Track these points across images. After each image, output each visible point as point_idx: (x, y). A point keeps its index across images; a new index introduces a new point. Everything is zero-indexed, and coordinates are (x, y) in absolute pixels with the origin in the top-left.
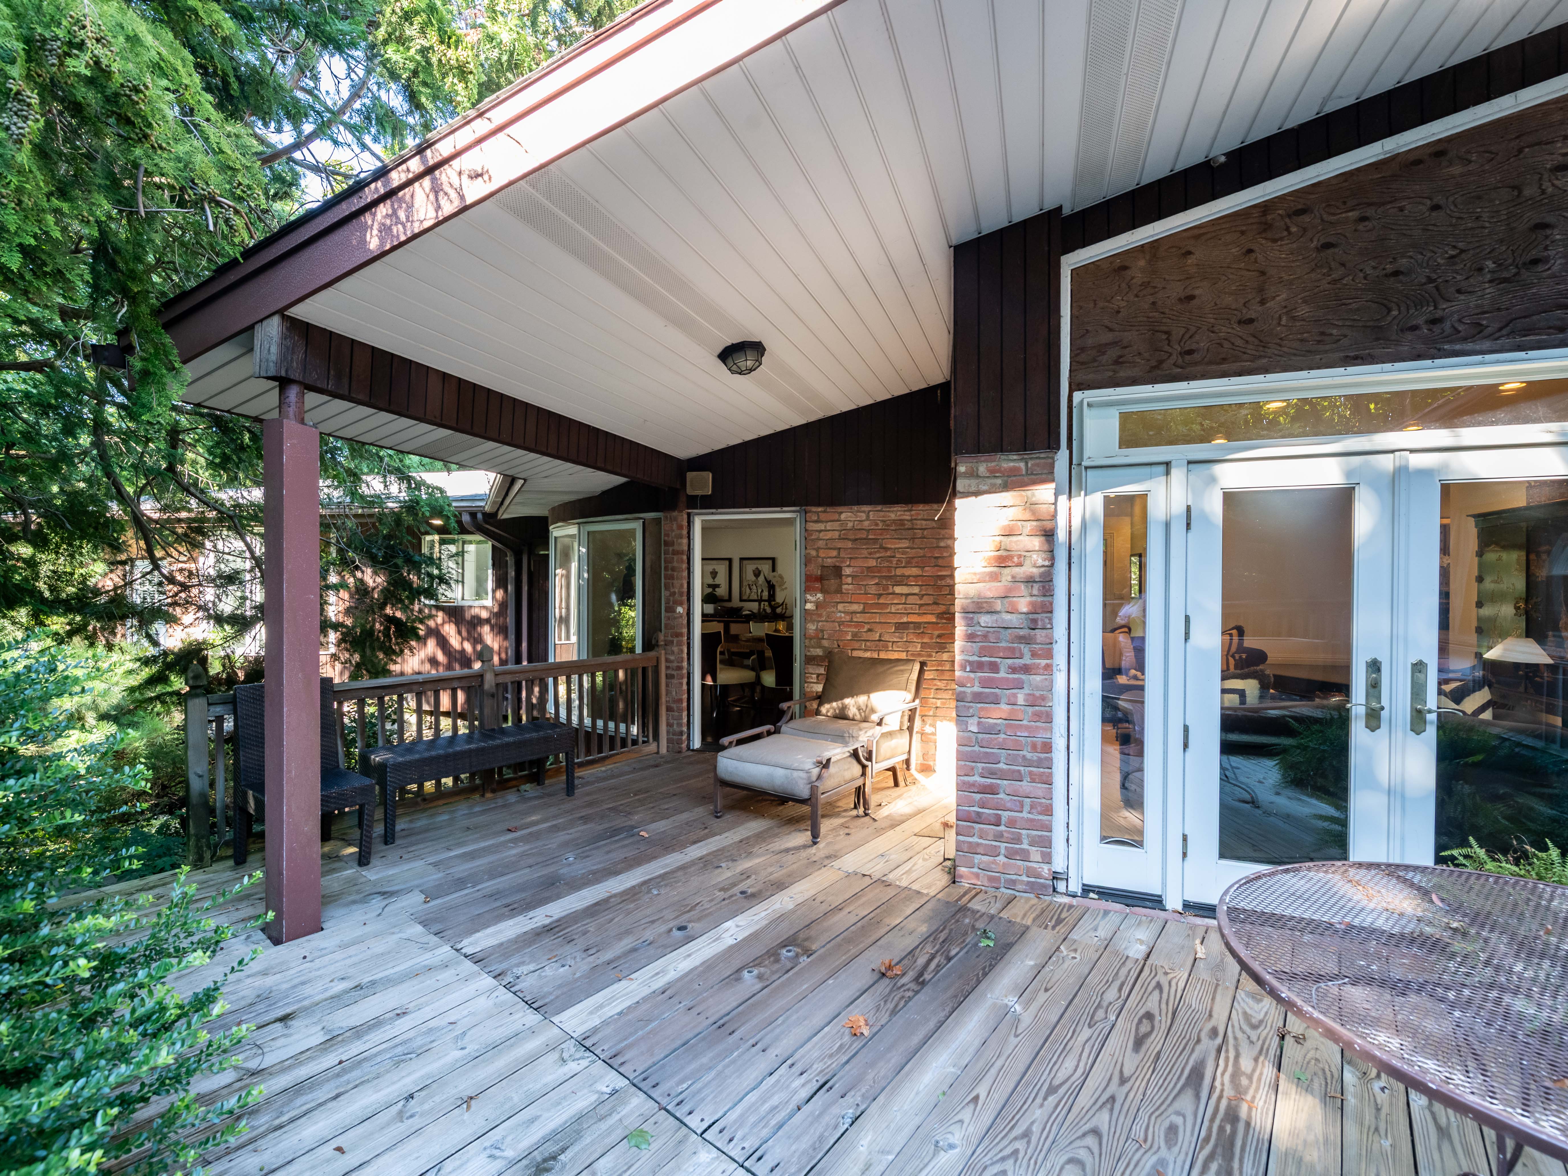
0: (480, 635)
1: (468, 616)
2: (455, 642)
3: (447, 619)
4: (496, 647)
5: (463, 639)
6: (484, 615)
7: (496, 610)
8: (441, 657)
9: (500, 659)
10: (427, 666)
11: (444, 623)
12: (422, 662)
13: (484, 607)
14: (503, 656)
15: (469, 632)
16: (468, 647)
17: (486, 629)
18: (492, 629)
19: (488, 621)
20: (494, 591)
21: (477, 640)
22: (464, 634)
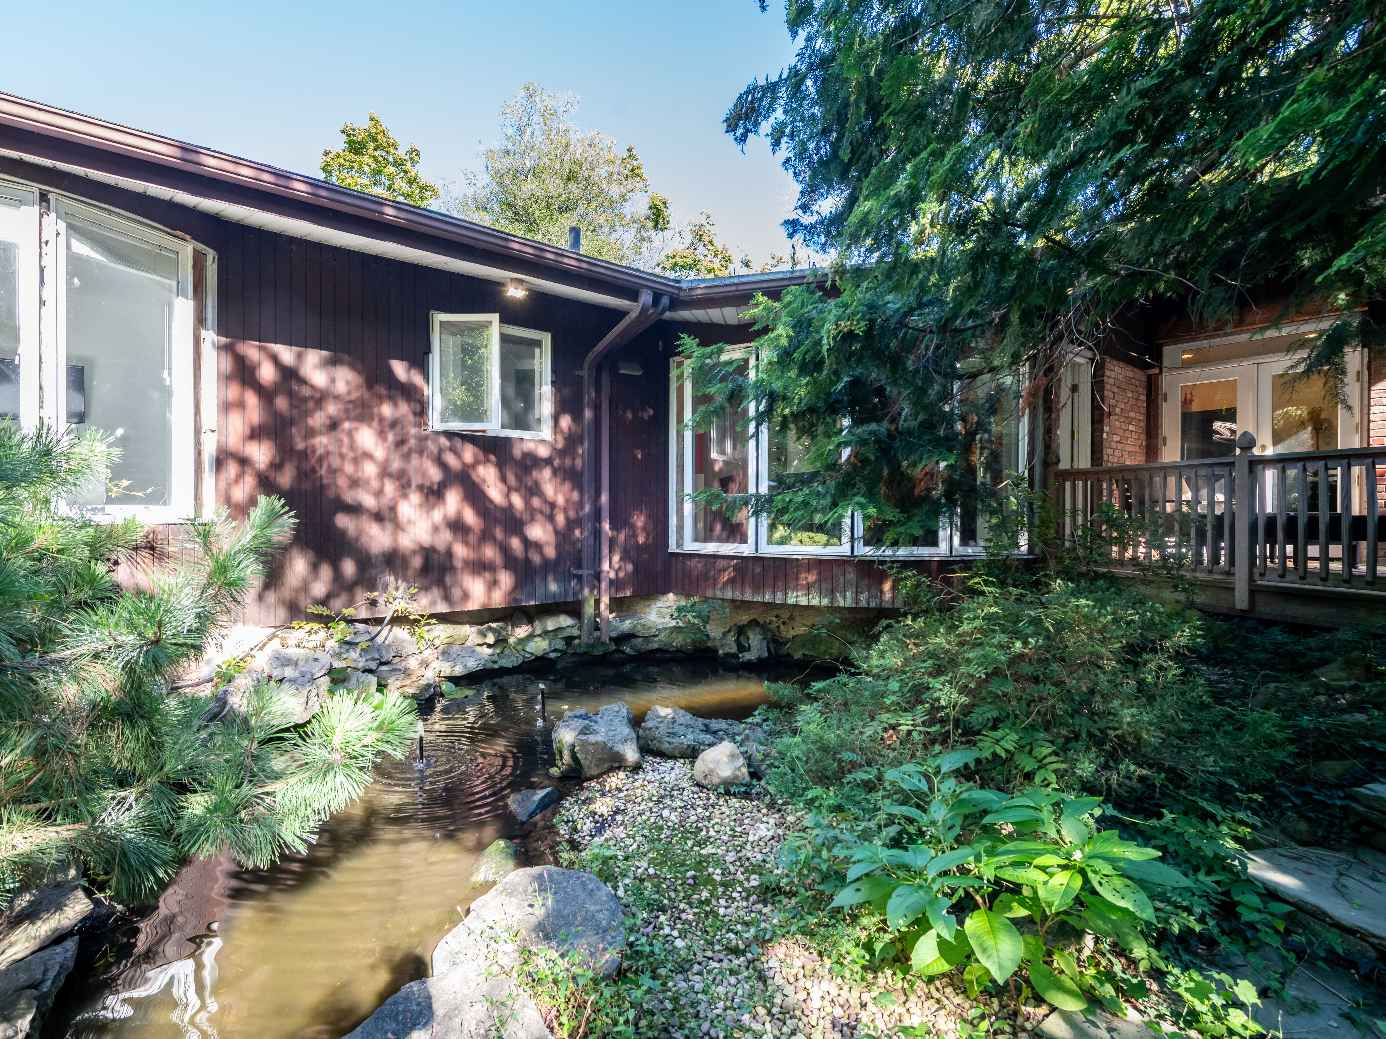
0: (537, 484)
1: (517, 452)
2: (495, 493)
3: (481, 456)
4: (560, 500)
5: (510, 489)
6: (543, 452)
7: (560, 445)
8: (470, 517)
9: (567, 518)
10: (446, 536)
11: (477, 463)
12: (436, 529)
13: (543, 442)
14: (572, 514)
15: (519, 478)
16: (517, 501)
17: (547, 473)
18: (555, 472)
19: (548, 462)
20: (556, 418)
21: (534, 490)
22: (512, 479)
